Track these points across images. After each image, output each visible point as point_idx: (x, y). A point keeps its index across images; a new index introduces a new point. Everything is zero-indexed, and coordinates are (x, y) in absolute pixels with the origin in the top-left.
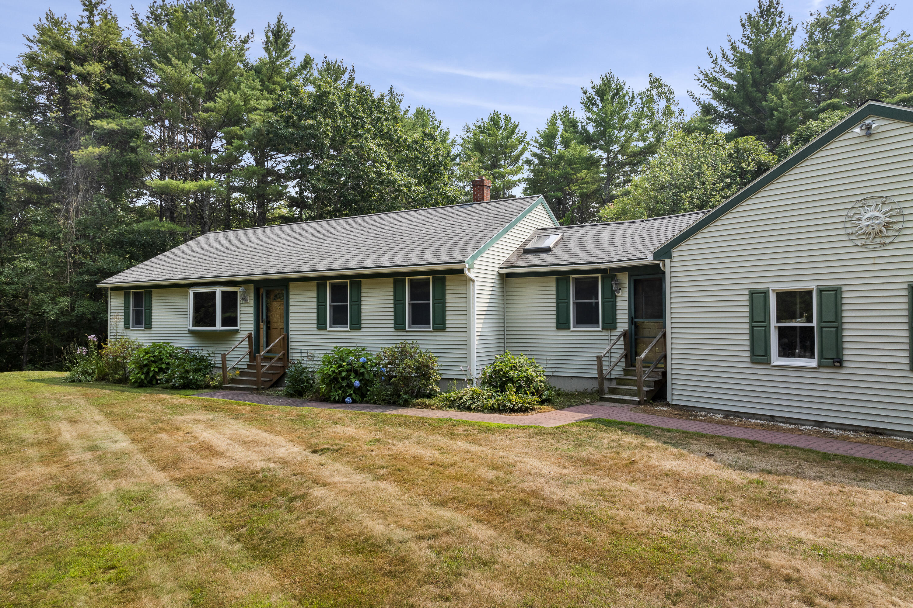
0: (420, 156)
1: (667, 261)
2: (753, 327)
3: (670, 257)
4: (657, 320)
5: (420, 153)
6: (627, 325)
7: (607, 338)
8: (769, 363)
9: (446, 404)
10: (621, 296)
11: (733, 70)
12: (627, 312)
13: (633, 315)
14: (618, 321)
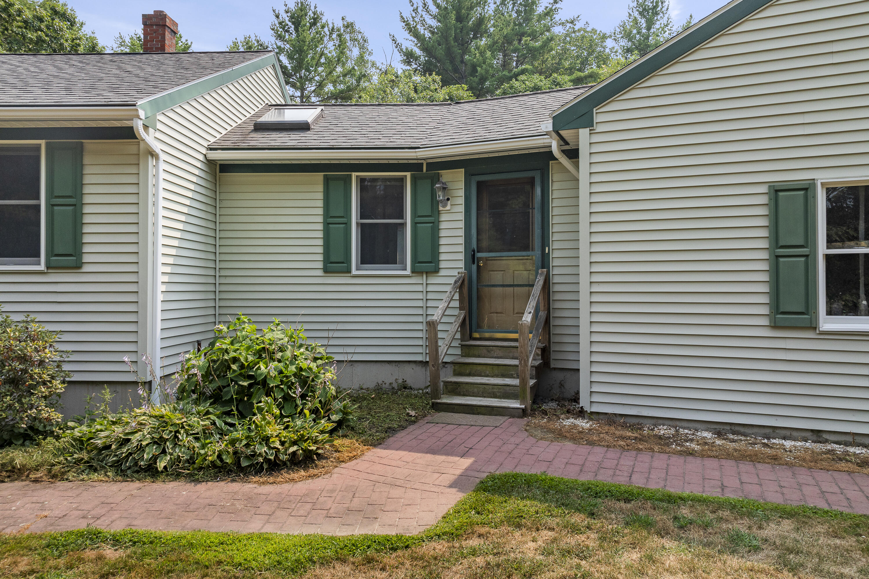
0: (47, 39)
1: (584, 133)
2: (778, 257)
3: (589, 124)
4: (524, 253)
5: (47, 35)
6: (462, 265)
7: (419, 288)
8: (813, 327)
9: (79, 461)
10: (449, 212)
11: (434, 23)
12: (462, 241)
13: (474, 245)
14: (442, 257)
